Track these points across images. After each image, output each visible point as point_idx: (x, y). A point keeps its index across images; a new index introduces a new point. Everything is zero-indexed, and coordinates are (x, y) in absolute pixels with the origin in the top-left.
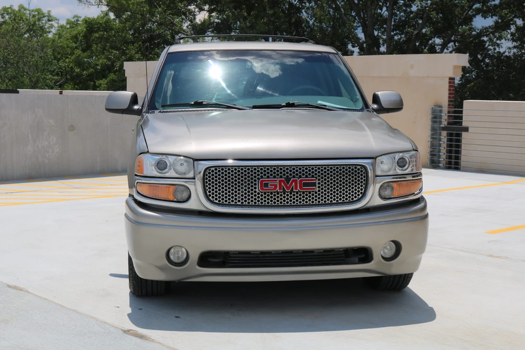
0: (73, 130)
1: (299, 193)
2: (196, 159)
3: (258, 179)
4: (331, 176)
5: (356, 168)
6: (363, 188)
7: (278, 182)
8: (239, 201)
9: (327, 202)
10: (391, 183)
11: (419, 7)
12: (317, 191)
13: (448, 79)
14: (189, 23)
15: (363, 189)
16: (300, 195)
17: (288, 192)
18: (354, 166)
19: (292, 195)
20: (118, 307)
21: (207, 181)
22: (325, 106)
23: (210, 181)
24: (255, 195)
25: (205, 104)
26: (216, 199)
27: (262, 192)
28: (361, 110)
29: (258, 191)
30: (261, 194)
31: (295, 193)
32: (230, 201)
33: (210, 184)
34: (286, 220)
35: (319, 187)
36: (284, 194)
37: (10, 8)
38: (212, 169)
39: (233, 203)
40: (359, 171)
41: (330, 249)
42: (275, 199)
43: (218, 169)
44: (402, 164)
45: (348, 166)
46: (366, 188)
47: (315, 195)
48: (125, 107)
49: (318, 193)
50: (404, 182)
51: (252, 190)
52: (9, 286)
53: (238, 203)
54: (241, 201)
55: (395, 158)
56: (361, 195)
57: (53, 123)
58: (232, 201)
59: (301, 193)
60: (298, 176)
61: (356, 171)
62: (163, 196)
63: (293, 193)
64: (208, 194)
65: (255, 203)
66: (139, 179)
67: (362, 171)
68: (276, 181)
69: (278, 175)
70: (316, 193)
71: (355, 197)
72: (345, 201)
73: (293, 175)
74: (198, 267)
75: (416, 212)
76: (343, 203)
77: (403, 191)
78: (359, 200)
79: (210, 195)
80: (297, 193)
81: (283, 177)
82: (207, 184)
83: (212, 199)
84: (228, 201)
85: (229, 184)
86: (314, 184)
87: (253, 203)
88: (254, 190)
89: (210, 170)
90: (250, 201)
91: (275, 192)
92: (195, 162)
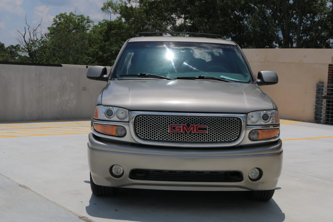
0: (85, 90)
1: (196, 134)
2: (131, 110)
3: (169, 124)
4: (217, 124)
5: (234, 119)
6: (238, 132)
7: (182, 126)
8: (157, 138)
9: (214, 140)
10: (257, 130)
11: (319, 19)
12: (207, 133)
13: (328, 65)
14: (172, 25)
15: (238, 134)
16: (196, 135)
17: (188, 133)
18: (233, 118)
19: (191, 135)
20: (82, 202)
21: (137, 124)
22: (224, 79)
23: (138, 124)
24: (167, 135)
25: (147, 76)
26: (142, 136)
27: (171, 133)
28: (248, 82)
29: (169, 132)
30: (171, 134)
31: (193, 134)
32: (151, 137)
33: (138, 126)
34: (187, 151)
35: (209, 131)
36: (186, 134)
37: (65, 14)
38: (140, 116)
39: (153, 139)
40: (236, 122)
41: (214, 171)
42: (180, 137)
43: (144, 117)
44: (265, 118)
45: (229, 118)
46: (240, 133)
47: (206, 136)
48: (99, 76)
49: (208, 134)
50: (266, 130)
51: (165, 131)
52: (20, 185)
53: (156, 139)
54: (158, 138)
55: (260, 114)
56: (236, 137)
57: (73, 86)
58: (153, 138)
59: (197, 134)
60: (195, 123)
61: (233, 122)
62: (109, 132)
63: (191, 134)
64: (137, 132)
65: (167, 139)
66: (96, 121)
67: (237, 122)
68: (181, 125)
69: (182, 122)
70: (207, 134)
71: (233, 138)
72: (226, 141)
73: (192, 122)
74: (129, 179)
75: (274, 149)
76: (225, 142)
77: (265, 136)
78: (235, 140)
79: (138, 133)
80: (194, 134)
81: (186, 123)
82: (137, 126)
83: (139, 136)
84: (150, 137)
85: (151, 127)
86: (206, 129)
87: (166, 139)
88: (166, 131)
89: (139, 117)
90: (164, 138)
91: (180, 133)
92: (130, 112)
